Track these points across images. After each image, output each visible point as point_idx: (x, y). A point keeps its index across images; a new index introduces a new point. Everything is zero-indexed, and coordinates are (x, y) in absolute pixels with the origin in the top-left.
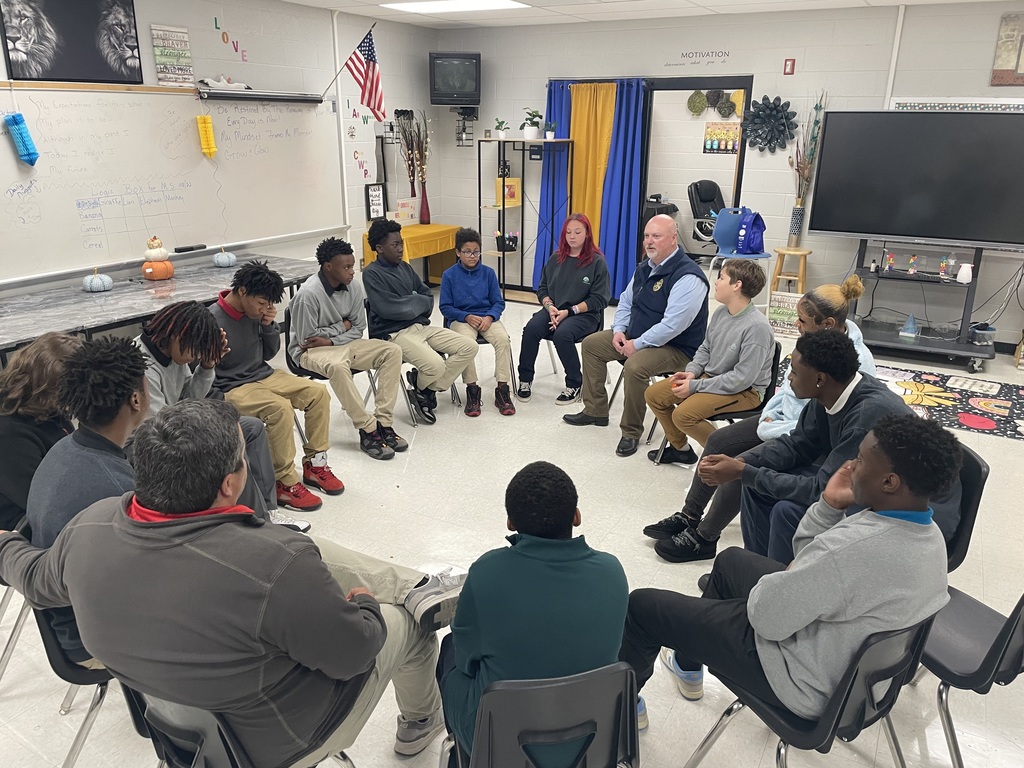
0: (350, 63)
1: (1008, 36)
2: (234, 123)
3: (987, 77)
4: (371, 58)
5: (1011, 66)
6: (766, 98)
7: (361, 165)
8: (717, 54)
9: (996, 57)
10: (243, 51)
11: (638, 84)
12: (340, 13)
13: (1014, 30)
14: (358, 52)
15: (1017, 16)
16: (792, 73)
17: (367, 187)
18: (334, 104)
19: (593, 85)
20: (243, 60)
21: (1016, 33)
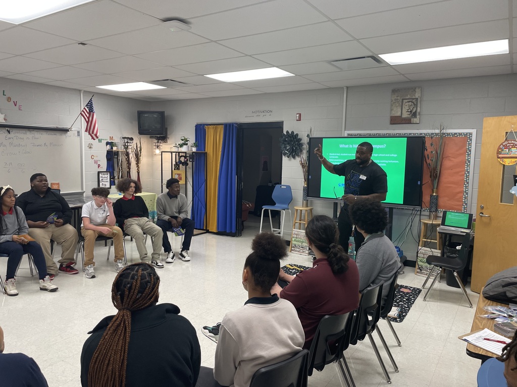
0: (82, 113)
1: (395, 100)
2: (10, 138)
3: (388, 120)
4: (91, 110)
5: (399, 114)
6: (287, 132)
7: (96, 162)
8: (267, 112)
9: (392, 110)
10: (20, 106)
11: (233, 126)
12: (84, 91)
13: (398, 96)
14: (86, 108)
15: (398, 90)
16: (300, 120)
17: (99, 173)
18: (78, 132)
19: (215, 126)
20: (20, 109)
21: (399, 98)
